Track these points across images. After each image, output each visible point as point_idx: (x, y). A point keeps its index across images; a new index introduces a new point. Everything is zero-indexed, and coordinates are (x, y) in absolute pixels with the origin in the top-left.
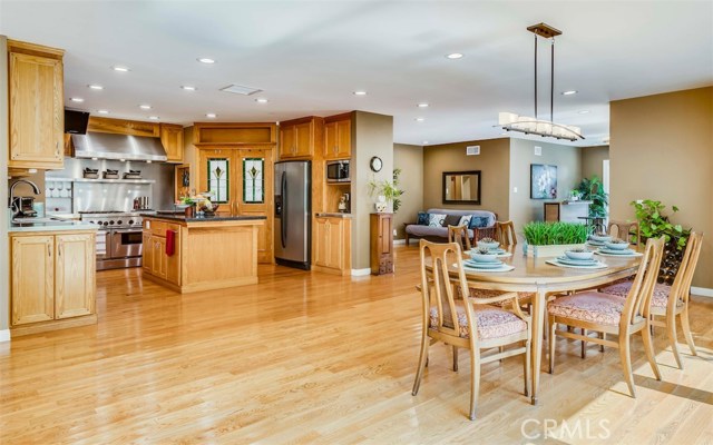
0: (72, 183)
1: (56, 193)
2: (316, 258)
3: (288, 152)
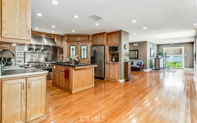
0: (25, 52)
1: (19, 56)
2: (107, 76)
3: (95, 43)
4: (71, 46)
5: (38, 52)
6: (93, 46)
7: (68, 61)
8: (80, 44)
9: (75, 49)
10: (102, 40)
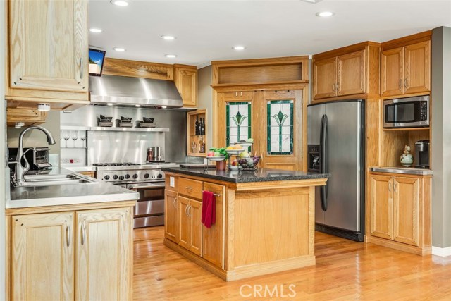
0: (87, 131)
1: (70, 143)
3: (326, 90)
4: (231, 106)
5: (124, 129)
6: (316, 102)
7: (218, 163)
8: (266, 95)
9: (247, 115)
10: (354, 78)
